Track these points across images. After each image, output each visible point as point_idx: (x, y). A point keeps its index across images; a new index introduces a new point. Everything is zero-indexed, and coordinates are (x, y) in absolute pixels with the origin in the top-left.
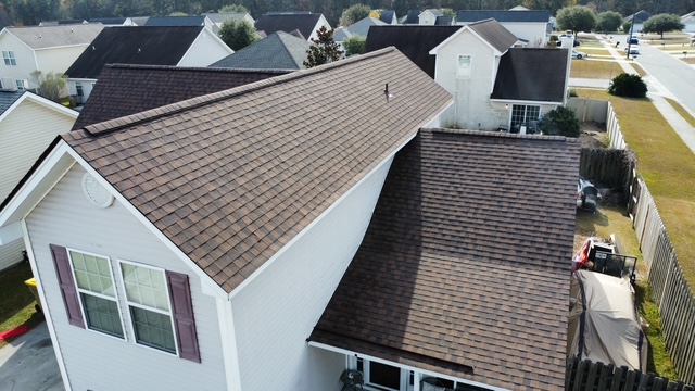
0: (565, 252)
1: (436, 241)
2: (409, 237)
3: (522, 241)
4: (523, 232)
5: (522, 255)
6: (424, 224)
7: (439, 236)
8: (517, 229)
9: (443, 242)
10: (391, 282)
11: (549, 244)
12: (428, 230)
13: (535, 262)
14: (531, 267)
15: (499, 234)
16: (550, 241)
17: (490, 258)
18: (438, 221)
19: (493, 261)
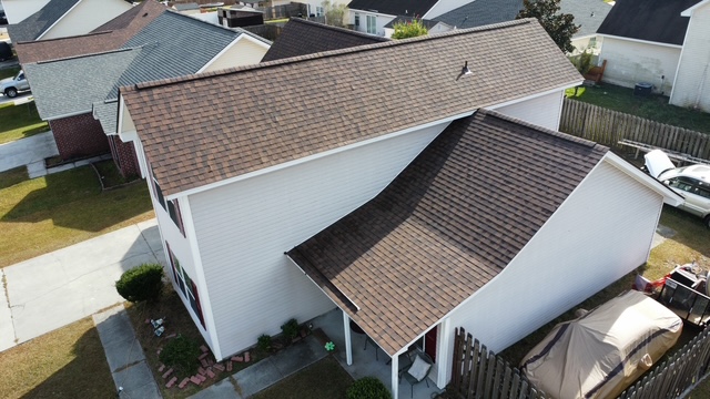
0: (511, 252)
1: (424, 212)
2: (408, 202)
3: (485, 231)
4: (491, 224)
5: (476, 243)
6: (426, 195)
7: (428, 208)
8: (488, 220)
9: (428, 214)
10: (367, 233)
11: (503, 241)
12: (425, 202)
13: (481, 253)
14: (475, 256)
15: (472, 221)
16: (506, 239)
17: (451, 238)
18: (436, 195)
19: (451, 241)
